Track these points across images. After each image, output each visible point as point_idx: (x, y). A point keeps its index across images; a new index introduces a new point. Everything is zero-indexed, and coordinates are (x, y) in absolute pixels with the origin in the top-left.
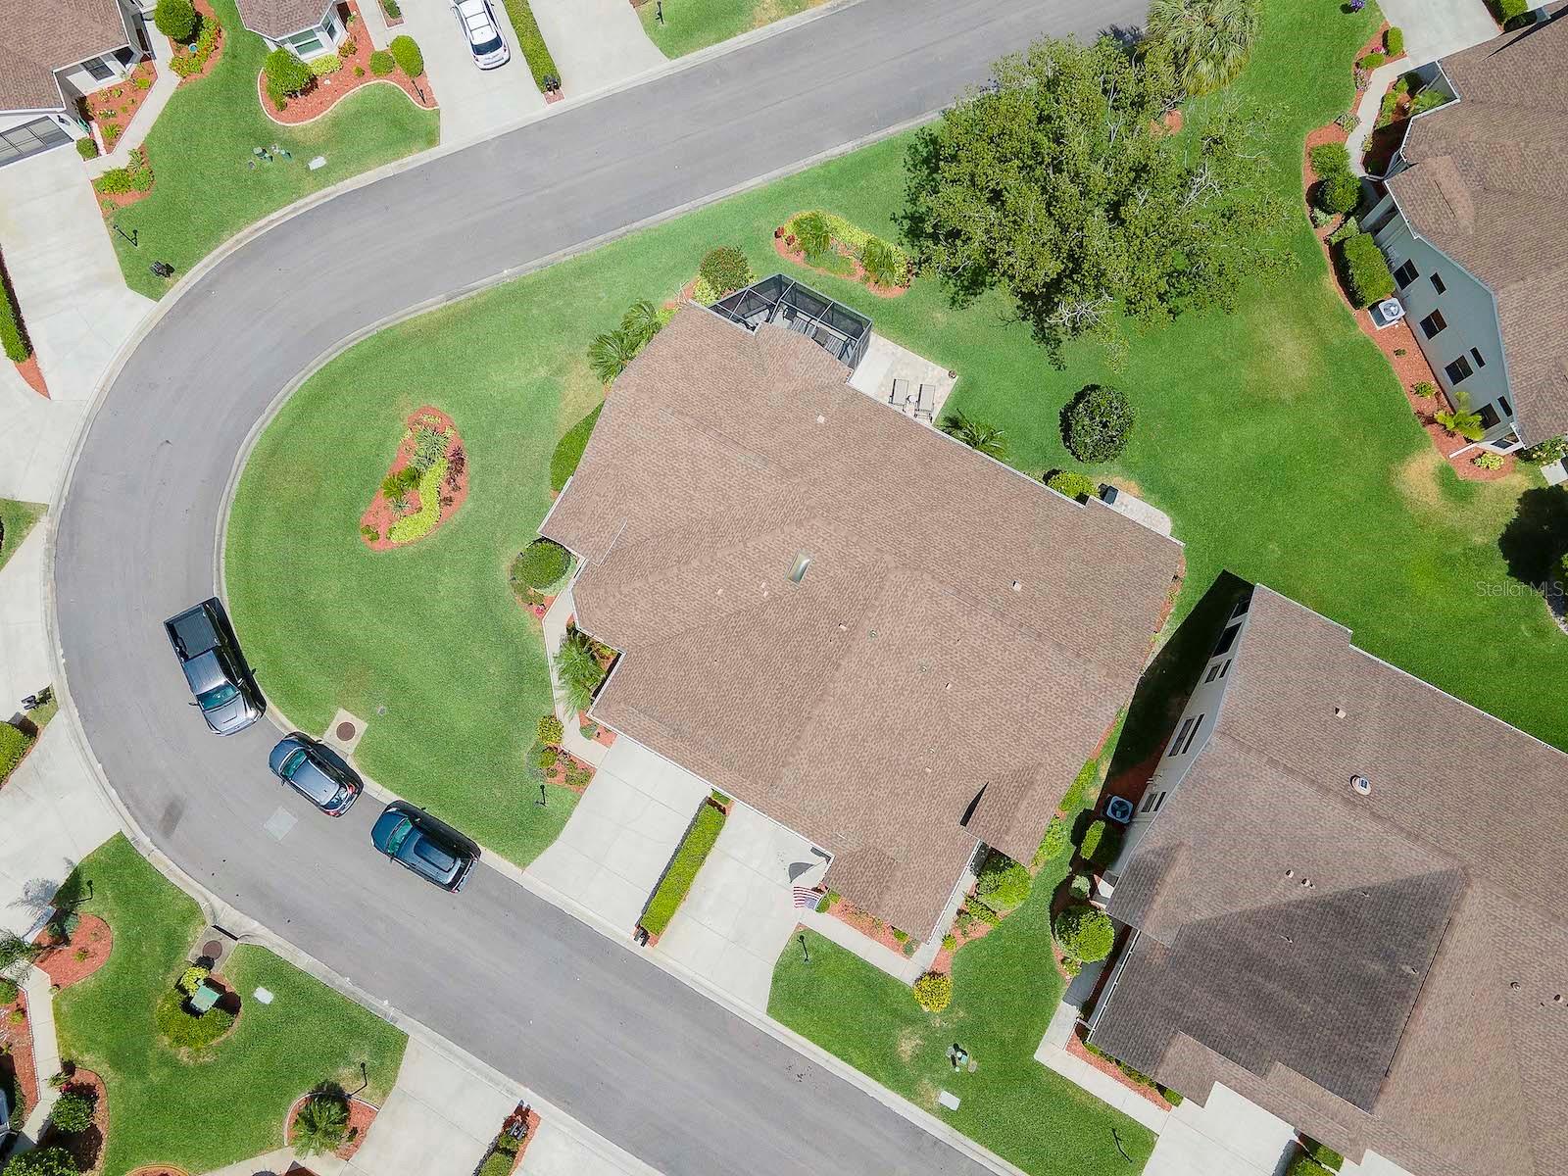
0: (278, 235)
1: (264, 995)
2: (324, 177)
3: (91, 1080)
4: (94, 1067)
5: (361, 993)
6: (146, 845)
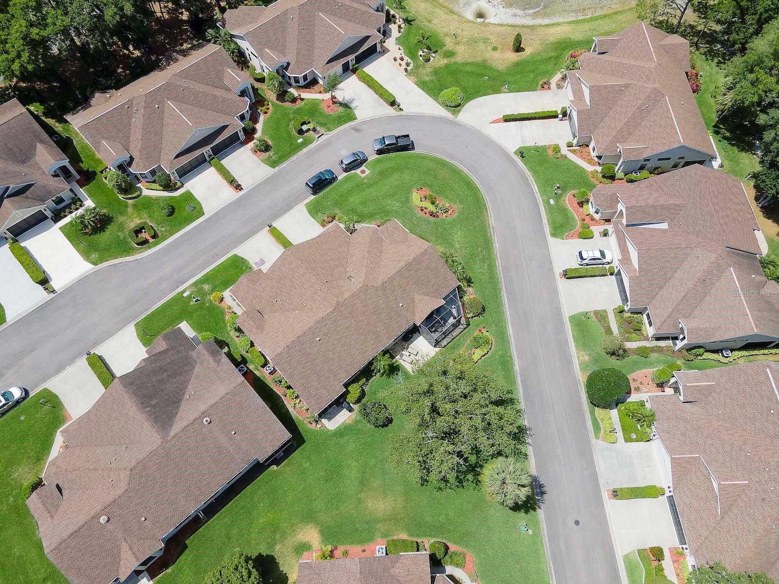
0: (529, 186)
1: (300, 141)
2: (547, 202)
3: (297, 103)
4: (300, 104)
5: (291, 161)
6: (352, 124)
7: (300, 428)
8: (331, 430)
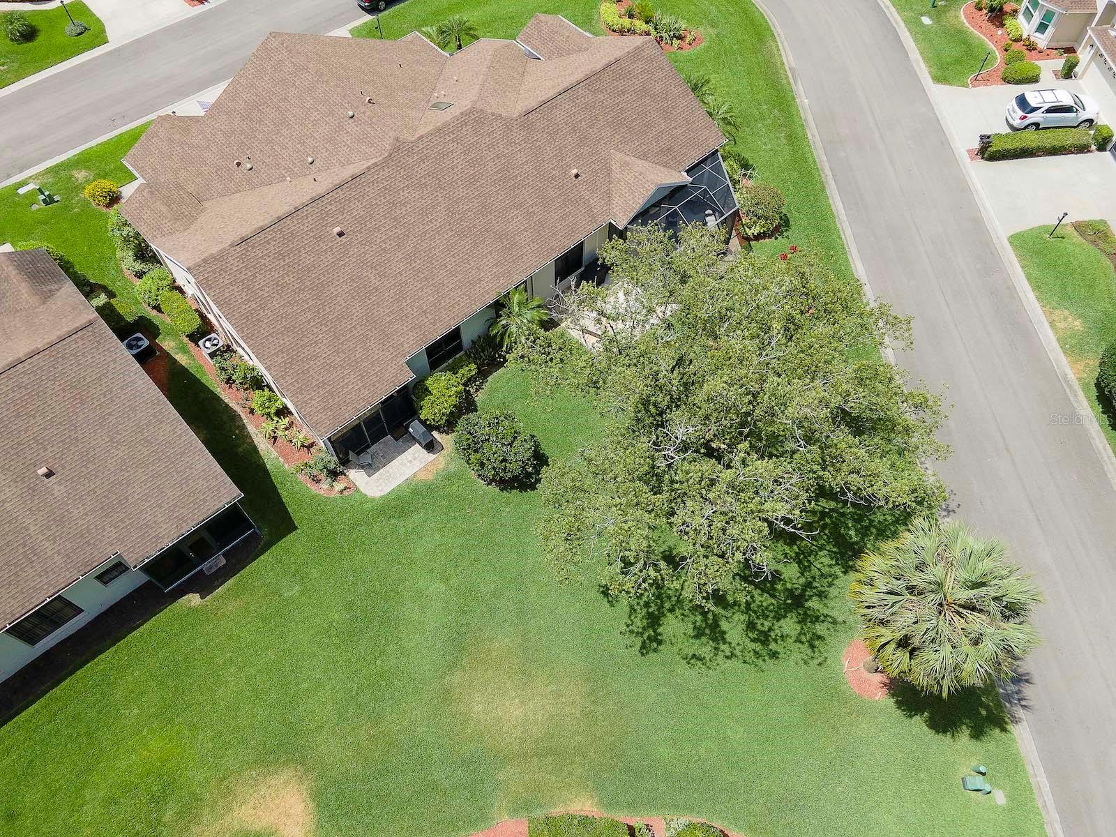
2: (915, 23)
7: (284, 494)
8: (373, 500)
